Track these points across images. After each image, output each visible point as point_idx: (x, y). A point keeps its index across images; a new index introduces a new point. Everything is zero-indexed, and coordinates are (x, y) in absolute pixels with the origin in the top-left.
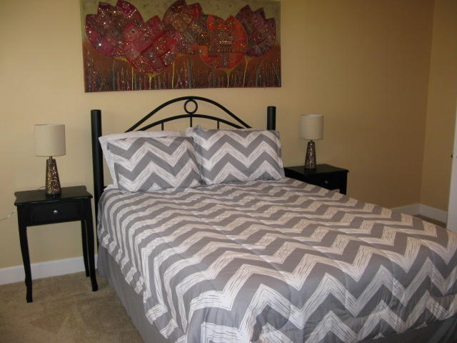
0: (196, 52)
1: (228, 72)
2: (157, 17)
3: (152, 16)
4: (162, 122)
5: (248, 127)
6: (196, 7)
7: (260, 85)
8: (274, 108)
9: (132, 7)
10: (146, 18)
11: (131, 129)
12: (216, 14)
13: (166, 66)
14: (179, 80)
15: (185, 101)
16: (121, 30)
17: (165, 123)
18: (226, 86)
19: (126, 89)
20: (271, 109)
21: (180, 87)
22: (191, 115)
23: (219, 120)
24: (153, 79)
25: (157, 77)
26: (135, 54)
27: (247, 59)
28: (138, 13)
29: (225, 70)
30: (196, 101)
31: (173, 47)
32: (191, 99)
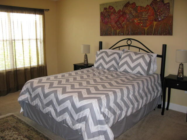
0: (133, 21)
1: (146, 29)
2: (120, 10)
3: (118, 10)
4: (119, 47)
5: (152, 53)
6: (134, 4)
7: (161, 34)
8: (166, 45)
9: (113, 8)
10: (117, 10)
11: (110, 49)
12: (142, 5)
13: (123, 27)
14: (127, 32)
15: (127, 40)
16: (109, 16)
17: (120, 48)
18: (145, 35)
19: (110, 35)
20: (164, 45)
21: (127, 35)
22: (129, 45)
23: (140, 48)
24: (119, 32)
25: (120, 31)
26: (113, 23)
27: (155, 23)
28: (114, 9)
29: (145, 28)
30: (131, 40)
31: (125, 20)
32: (129, 39)
